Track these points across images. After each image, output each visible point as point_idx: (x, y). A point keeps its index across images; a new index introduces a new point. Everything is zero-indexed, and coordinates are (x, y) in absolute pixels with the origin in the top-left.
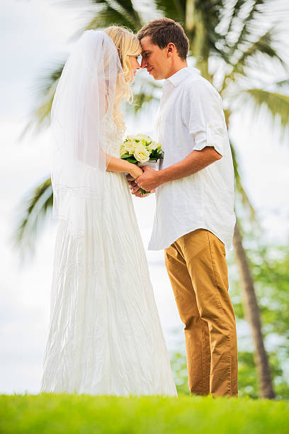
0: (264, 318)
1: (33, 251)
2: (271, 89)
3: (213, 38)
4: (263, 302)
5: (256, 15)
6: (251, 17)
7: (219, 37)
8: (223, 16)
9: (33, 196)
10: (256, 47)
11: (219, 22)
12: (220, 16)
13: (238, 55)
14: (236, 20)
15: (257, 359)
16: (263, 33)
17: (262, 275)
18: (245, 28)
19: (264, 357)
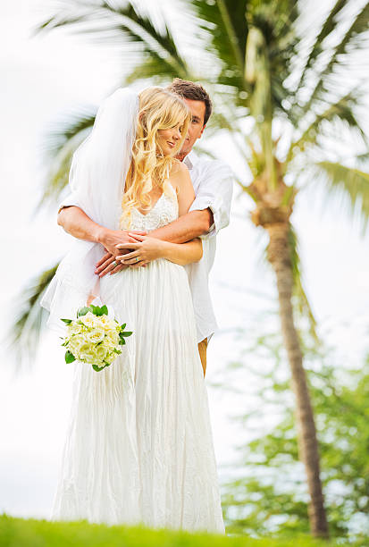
3: (279, 93)
5: (336, 68)
6: (330, 68)
7: (287, 93)
8: (294, 67)
10: (334, 110)
11: (289, 74)
12: (290, 67)
13: (310, 118)
14: (310, 72)
16: (344, 92)
18: (321, 83)
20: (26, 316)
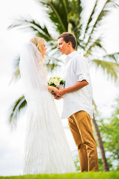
0: (104, 145)
1: (16, 125)
2: (101, 59)
3: (79, 41)
4: (104, 139)
5: (94, 32)
6: (92, 32)
7: (81, 41)
9: (15, 104)
10: (95, 44)
11: (80, 35)
12: (80, 33)
13: (88, 47)
14: (86, 34)
15: (103, 161)
16: (97, 38)
17: (102, 129)
18: (90, 37)
19: (105, 160)
20: (12, 115)
